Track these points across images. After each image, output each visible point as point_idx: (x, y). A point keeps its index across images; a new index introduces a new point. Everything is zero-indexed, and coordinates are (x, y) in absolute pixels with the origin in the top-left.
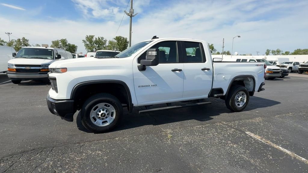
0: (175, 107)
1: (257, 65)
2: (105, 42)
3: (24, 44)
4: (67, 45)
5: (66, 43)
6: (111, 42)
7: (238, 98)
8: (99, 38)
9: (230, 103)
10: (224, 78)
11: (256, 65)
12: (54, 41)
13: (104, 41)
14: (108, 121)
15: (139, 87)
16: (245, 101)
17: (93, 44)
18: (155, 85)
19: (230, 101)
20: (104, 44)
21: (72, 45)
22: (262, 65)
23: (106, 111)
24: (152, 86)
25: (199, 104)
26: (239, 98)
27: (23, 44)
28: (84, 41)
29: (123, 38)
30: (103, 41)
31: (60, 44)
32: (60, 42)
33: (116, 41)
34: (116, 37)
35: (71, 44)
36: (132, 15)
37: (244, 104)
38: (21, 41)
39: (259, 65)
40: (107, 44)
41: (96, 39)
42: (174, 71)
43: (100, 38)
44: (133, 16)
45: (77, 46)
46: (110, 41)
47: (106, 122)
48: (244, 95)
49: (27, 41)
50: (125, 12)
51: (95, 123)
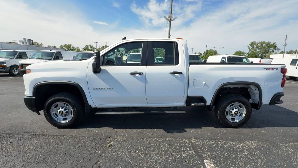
0: (137, 112)
1: (267, 69)
7: (231, 110)
9: (218, 116)
10: (205, 84)
11: (263, 69)
14: (68, 119)
15: (93, 89)
16: (244, 115)
18: (111, 89)
19: (218, 114)
22: (277, 69)
23: (65, 110)
24: (107, 89)
25: (167, 112)
26: (233, 111)
37: (241, 119)
39: (270, 69)
42: (134, 74)
47: (66, 119)
48: (243, 107)
50: (165, 17)
51: (56, 119)
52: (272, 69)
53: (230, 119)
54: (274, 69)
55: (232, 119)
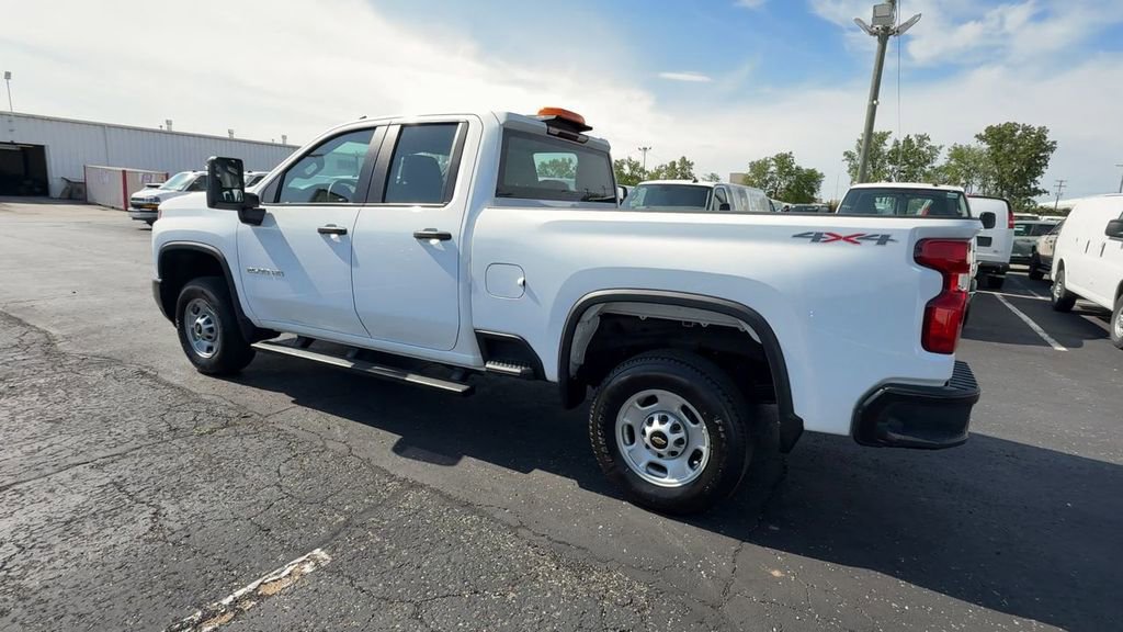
1: (817, 237)
2: (932, 155)
3: (682, 174)
4: (790, 173)
5: (790, 166)
6: (959, 154)
7: (646, 424)
8: (908, 141)
10: (524, 287)
11: (795, 236)
12: (755, 160)
13: (930, 148)
15: (248, 271)
16: (704, 462)
17: (883, 162)
18: (281, 274)
20: (928, 162)
21: (808, 170)
22: (883, 239)
24: (274, 273)
27: (679, 176)
28: (849, 155)
29: (1027, 130)
30: (924, 149)
31: (772, 169)
32: (773, 162)
33: (985, 146)
34: (990, 129)
35: (804, 168)
36: (886, 29)
38: (677, 166)
39: (838, 238)
40: (941, 160)
41: (897, 143)
43: (914, 140)
44: (898, 32)
45: (822, 175)
46: (956, 149)
49: (690, 165)
52: (847, 239)
53: (643, 464)
54: (865, 242)
55: (652, 465)
